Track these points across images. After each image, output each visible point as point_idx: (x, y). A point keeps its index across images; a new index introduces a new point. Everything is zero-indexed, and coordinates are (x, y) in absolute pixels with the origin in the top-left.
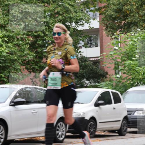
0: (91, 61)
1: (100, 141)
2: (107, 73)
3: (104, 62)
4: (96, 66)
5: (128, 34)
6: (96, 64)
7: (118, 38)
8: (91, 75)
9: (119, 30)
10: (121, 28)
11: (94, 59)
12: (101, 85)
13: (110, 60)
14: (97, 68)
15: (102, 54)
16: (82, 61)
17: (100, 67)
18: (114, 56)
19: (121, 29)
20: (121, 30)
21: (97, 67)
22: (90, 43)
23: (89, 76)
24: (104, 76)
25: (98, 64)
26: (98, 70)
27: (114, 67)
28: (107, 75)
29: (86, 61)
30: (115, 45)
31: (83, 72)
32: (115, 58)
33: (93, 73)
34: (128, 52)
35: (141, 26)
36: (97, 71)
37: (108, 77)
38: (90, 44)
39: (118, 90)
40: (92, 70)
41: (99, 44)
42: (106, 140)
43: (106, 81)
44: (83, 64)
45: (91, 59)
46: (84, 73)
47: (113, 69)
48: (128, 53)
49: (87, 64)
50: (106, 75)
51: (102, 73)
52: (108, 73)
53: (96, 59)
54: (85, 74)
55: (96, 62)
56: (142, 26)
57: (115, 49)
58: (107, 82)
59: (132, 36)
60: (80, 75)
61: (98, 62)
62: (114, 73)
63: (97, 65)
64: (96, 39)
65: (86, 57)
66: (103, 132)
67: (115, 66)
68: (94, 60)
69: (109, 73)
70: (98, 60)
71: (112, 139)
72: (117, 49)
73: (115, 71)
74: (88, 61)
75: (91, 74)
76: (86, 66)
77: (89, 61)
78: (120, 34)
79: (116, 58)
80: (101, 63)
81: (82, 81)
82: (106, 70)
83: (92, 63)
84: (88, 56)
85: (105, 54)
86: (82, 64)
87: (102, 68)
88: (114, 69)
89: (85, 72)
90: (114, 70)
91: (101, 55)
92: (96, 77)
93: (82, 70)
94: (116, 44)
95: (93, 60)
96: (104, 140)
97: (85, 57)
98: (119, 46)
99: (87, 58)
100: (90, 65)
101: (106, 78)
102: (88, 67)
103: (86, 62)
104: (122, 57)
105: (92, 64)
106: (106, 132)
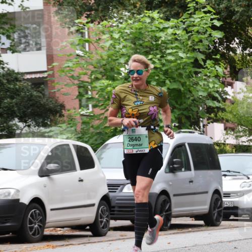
0: (28, 80)
1: (53, 248)
2: (62, 106)
3: (56, 82)
4: (38, 91)
5: (105, 22)
7: (85, 33)
8: (30, 110)
9: (85, 15)
10: (90, 10)
11: (33, 76)
13: (68, 78)
14: (40, 95)
15: (50, 67)
16: (7, 80)
17: (47, 92)
19: (88, 13)
20: (90, 14)
21: (41, 93)
23: (25, 111)
24: (57, 112)
25: (43, 86)
26: (45, 100)
27: (77, 94)
28: (63, 111)
29: (17, 79)
30: (78, 47)
31: (11, 103)
32: (78, 74)
33: (32, 105)
34: (104, 62)
35: (132, 7)
36: (42, 102)
37: (65, 115)
39: (86, 142)
40: (31, 100)
43: (62, 124)
44: (12, 86)
45: (28, 77)
46: (13, 106)
47: (75, 97)
48: (106, 65)
49: (20, 87)
50: (61, 110)
51: (51, 105)
52: (65, 107)
53: (38, 76)
54: (16, 109)
55: (39, 83)
56: (135, 7)
57: (77, 55)
58: (64, 126)
60: (5, 110)
61: (43, 83)
62: (77, 105)
63: (40, 89)
65: (16, 71)
66: (59, 229)
67: (79, 92)
68: (35, 78)
69: (67, 107)
70: (43, 77)
72: (83, 55)
73: (80, 101)
74: (20, 81)
75: (28, 108)
76: (17, 90)
77: (24, 79)
78: (87, 23)
80: (49, 85)
81: (11, 123)
82: (61, 99)
83: (30, 84)
84: (22, 70)
85: (56, 65)
86: (9, 86)
87: (53, 96)
88: (77, 97)
89: (16, 104)
90: (78, 100)
91: (48, 68)
92: (39, 115)
93: (8, 100)
94: (79, 44)
95: (32, 78)
97: (14, 71)
98: (85, 48)
99: (18, 73)
100: (26, 90)
101: (61, 116)
102: (23, 94)
103: (18, 83)
104: (92, 72)
105: (30, 87)
106: (66, 228)
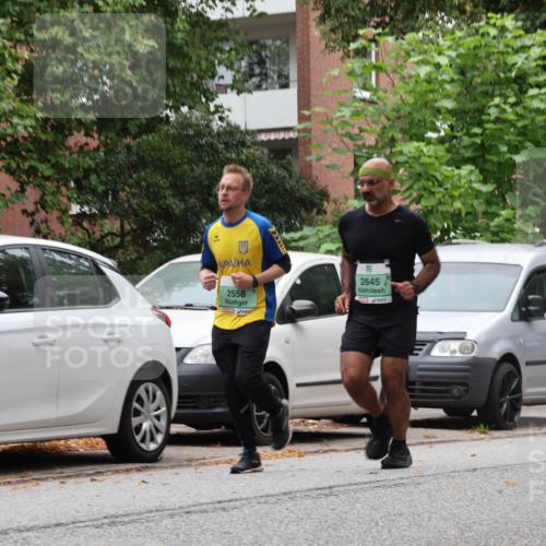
0: (263, 143)
1: (300, 455)
2: (325, 195)
4: (282, 166)
6: (284, 158)
8: (264, 201)
9: (372, 24)
11: (272, 137)
12: (302, 238)
13: (337, 138)
14: (284, 172)
16: (226, 144)
17: (296, 169)
18: (352, 122)
19: (379, 20)
20: (382, 21)
21: (285, 169)
22: (257, 70)
23: (255, 203)
24: (313, 205)
25: (289, 157)
26: (292, 183)
27: (352, 168)
28: (325, 203)
29: (243, 144)
32: (357, 131)
33: (271, 191)
34: (408, 109)
36: (288, 187)
37: (328, 210)
38: (258, 75)
40: (267, 182)
41: (293, 75)
42: (325, 452)
43: (321, 225)
45: (263, 137)
47: (349, 175)
48: (410, 113)
49: (247, 157)
50: (322, 200)
51: (305, 193)
52: (328, 197)
53: (281, 136)
55: (284, 150)
58: (327, 229)
59: (425, 47)
61: (289, 151)
62: (351, 192)
63: (284, 162)
64: (282, 56)
65: (242, 128)
66: (311, 421)
68: (276, 140)
69: (333, 194)
70: (291, 139)
71: (347, 451)
74: (249, 147)
75: (262, 196)
77: (256, 143)
79: (361, 130)
82: (323, 180)
83: (266, 152)
84: (252, 126)
86: (229, 155)
87: (307, 175)
88: (352, 174)
92: (281, 210)
95: (269, 140)
96: (317, 452)
97: (237, 128)
99: (247, 132)
100: (258, 163)
101: (321, 212)
103: (245, 150)
104: (384, 128)
105: (266, 158)
106: (323, 421)
